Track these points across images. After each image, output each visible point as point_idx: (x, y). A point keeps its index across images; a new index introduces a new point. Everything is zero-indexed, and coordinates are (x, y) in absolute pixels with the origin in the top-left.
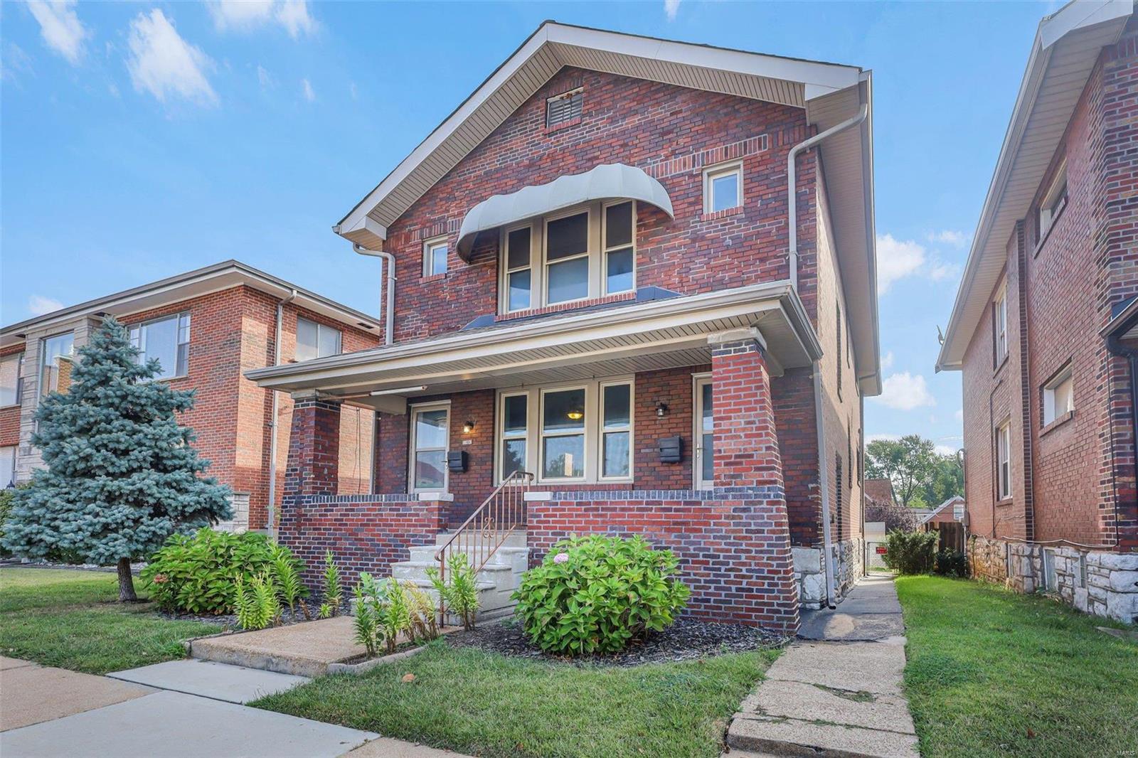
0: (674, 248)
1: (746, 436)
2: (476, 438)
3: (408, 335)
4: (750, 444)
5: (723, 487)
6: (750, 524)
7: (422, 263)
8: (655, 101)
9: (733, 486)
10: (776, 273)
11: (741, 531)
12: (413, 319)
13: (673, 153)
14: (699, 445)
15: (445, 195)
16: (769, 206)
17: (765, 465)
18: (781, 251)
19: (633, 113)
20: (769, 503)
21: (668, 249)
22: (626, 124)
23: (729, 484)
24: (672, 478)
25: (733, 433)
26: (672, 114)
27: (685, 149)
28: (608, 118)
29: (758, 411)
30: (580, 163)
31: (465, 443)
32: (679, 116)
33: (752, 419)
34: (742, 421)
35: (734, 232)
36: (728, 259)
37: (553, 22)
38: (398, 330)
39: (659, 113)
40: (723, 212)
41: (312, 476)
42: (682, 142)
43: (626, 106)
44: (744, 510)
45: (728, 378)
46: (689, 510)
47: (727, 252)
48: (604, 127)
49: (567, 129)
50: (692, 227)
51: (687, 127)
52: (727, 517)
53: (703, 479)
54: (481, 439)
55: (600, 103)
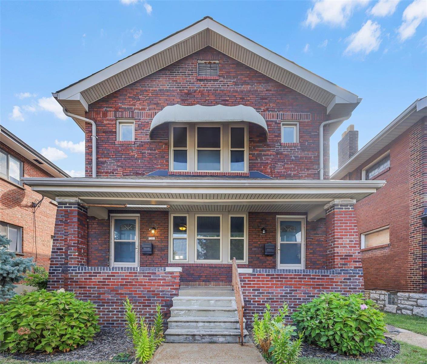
0: (268, 155)
1: (350, 247)
2: (158, 236)
3: (107, 173)
4: (351, 250)
5: (339, 269)
6: (350, 285)
7: (116, 131)
8: (258, 81)
9: (344, 269)
10: (313, 176)
11: (347, 288)
12: (111, 164)
13: (267, 109)
14: (279, 248)
15: (132, 95)
16: (311, 146)
17: (357, 260)
18: (316, 167)
19: (247, 83)
20: (359, 276)
21: (265, 155)
22: (243, 88)
23: (342, 267)
24: (267, 262)
25: (344, 245)
26: (267, 90)
27: (273, 109)
28: (233, 82)
29: (355, 236)
30: (218, 100)
31: (150, 239)
32: (270, 92)
33: (352, 240)
34: (348, 240)
35: (295, 154)
36: (293, 166)
37: (212, 19)
38: (99, 169)
39: (261, 88)
40: (291, 143)
41: (77, 254)
42: (272, 105)
43: (243, 79)
44: (348, 279)
45: (342, 220)
46: (324, 279)
47: (292, 162)
48: (231, 86)
49: (210, 80)
50: (277, 147)
51: (274, 99)
52: (341, 282)
53: (280, 263)
54: (161, 237)
55: (229, 73)
